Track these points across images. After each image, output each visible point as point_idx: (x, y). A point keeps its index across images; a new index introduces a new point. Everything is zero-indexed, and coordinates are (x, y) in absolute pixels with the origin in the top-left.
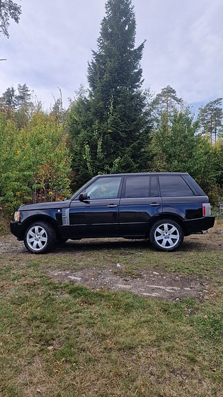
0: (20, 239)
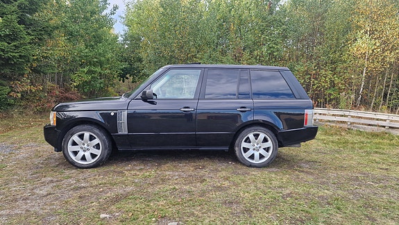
0: (58, 149)
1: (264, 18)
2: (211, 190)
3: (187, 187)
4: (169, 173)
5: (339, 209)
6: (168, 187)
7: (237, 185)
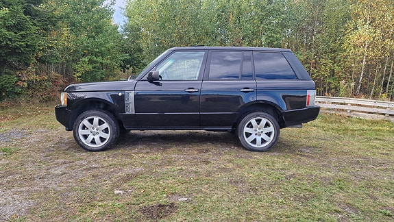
0: (69, 129)
1: (263, 8)
2: (216, 171)
3: (193, 168)
4: (174, 156)
5: (341, 188)
6: (175, 168)
7: (241, 167)
